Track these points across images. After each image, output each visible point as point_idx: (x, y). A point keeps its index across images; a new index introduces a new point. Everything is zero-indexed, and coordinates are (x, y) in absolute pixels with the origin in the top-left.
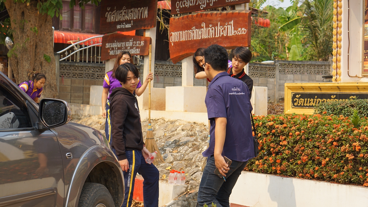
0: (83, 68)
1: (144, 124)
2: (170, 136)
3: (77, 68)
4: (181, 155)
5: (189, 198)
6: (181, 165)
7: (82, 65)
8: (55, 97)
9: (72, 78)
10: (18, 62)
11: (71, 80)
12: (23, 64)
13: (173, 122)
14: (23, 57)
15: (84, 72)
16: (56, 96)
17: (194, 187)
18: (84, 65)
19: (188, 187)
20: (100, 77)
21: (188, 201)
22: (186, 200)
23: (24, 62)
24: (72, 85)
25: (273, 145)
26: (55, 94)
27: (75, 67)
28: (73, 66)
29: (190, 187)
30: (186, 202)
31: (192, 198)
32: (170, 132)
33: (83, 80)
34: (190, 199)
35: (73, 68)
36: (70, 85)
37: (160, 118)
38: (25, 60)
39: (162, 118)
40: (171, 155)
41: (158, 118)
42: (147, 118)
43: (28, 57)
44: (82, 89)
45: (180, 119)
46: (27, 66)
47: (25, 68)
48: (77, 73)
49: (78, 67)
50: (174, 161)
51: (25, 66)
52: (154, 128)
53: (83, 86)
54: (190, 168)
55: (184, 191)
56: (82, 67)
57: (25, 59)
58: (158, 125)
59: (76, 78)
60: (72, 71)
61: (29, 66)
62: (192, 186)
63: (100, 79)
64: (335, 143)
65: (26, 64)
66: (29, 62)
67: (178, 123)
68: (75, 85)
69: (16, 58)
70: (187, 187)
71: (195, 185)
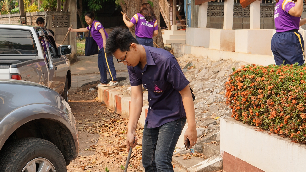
0: (221, 8)
1: (216, 64)
2: (226, 78)
3: (215, 8)
4: (221, 97)
5: (203, 141)
6: (215, 107)
7: (219, 5)
8: (158, 38)
9: (211, 16)
10: (127, 8)
11: (210, 18)
12: (131, 10)
13: (237, 64)
14: (130, 4)
15: (222, 11)
16: (160, 37)
17: (211, 131)
18: (221, 5)
19: (205, 130)
20: (237, 15)
21: (201, 145)
22: (199, 143)
23: (131, 8)
24: (211, 23)
25: (253, 98)
26: (158, 35)
27: (214, 7)
28: (212, 6)
29: (207, 131)
30: (200, 145)
31: (206, 141)
32: (229, 73)
33: (220, 18)
34: (203, 143)
35: (212, 8)
36: (209, 22)
37: (229, 58)
38: (132, 7)
39: (230, 59)
40: (215, 96)
41: (228, 59)
42: (220, 58)
43: (134, 4)
44: (220, 25)
45: (243, 61)
46: (134, 11)
47: (132, 14)
48: (216, 11)
49: (216, 6)
50: (213, 103)
51: (132, 12)
52: (221, 68)
53: (221, 23)
54: (221, 111)
55: (201, 134)
56: (220, 6)
57: (132, 5)
58: (225, 66)
59: (214, 16)
60: (211, 10)
61: (135, 11)
62: (209, 130)
63: (236, 17)
64: (294, 101)
65: (133, 9)
66: (135, 8)
67: (240, 64)
68: (214, 22)
69: (125, 4)
70: (203, 130)
71: (212, 129)
